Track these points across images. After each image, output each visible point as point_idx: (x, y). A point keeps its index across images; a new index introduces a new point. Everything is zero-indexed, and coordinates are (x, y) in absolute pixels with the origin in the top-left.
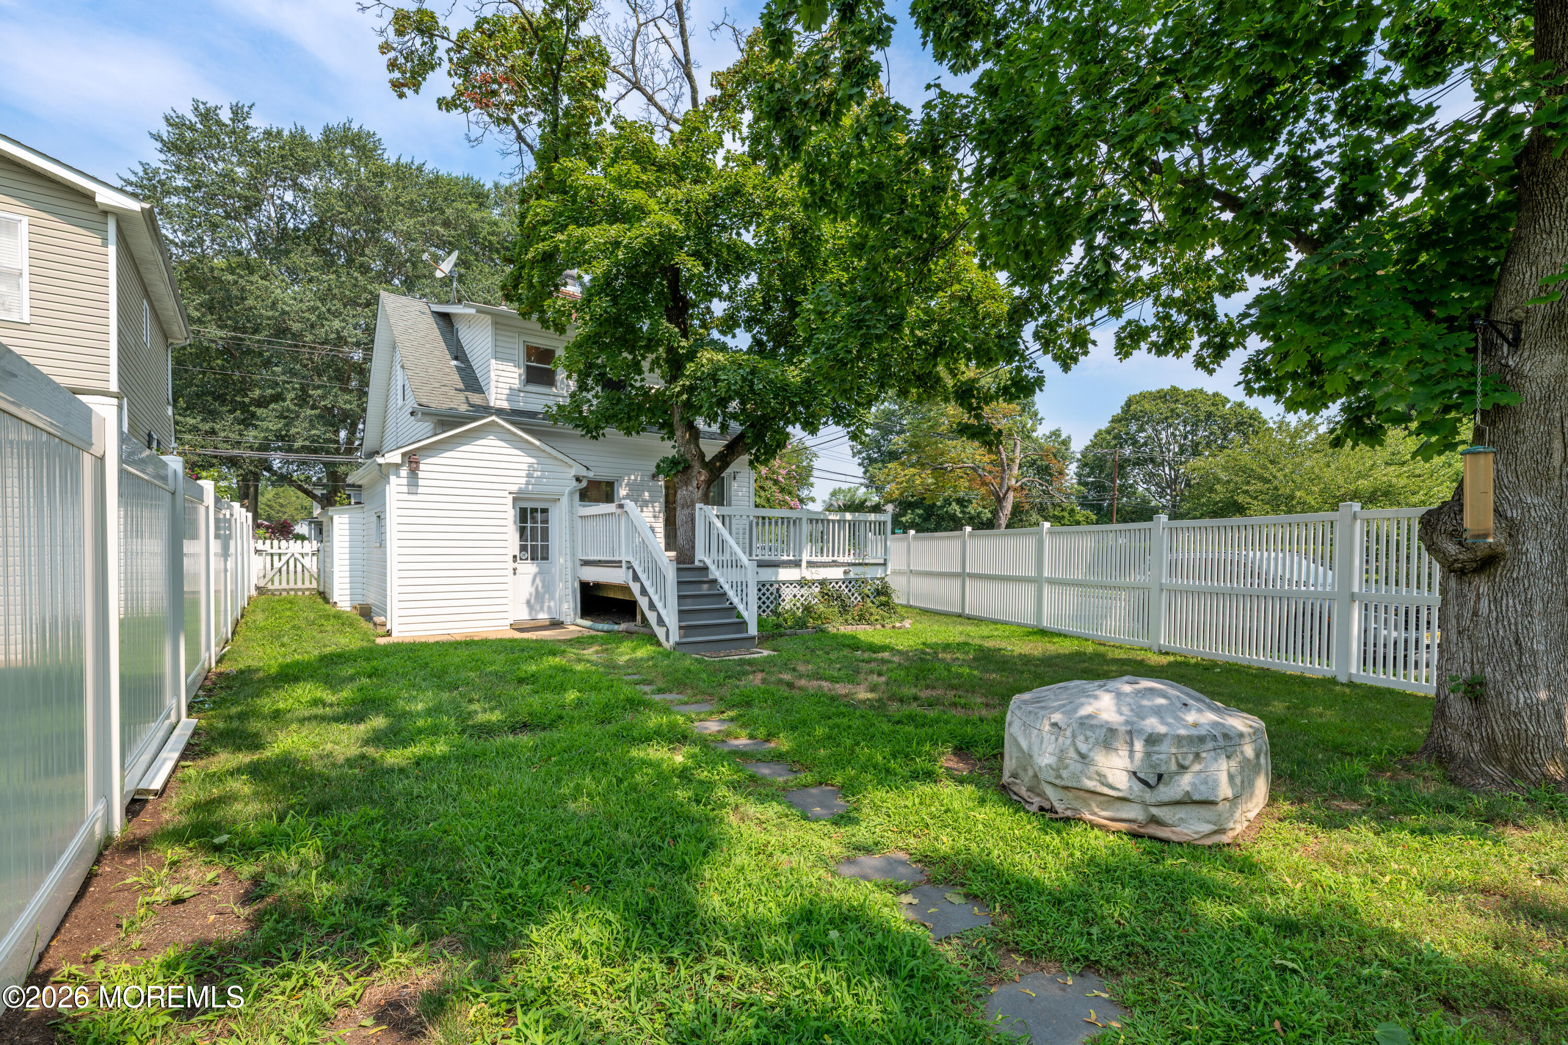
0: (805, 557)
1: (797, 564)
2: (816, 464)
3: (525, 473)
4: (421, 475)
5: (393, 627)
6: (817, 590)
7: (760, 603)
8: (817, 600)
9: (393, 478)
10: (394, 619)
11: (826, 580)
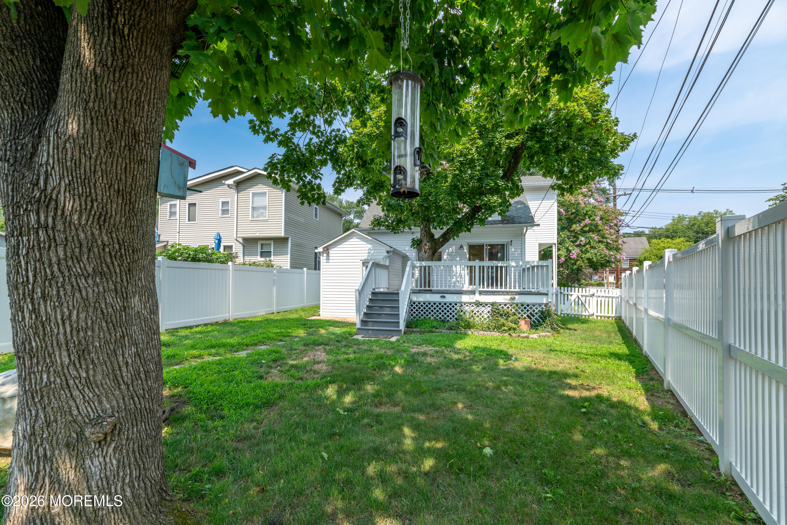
0: (478, 289)
1: (474, 293)
3: (367, 251)
4: (330, 255)
5: (321, 313)
6: (489, 309)
7: (448, 314)
8: (489, 314)
9: (321, 257)
10: (321, 310)
11: (495, 303)
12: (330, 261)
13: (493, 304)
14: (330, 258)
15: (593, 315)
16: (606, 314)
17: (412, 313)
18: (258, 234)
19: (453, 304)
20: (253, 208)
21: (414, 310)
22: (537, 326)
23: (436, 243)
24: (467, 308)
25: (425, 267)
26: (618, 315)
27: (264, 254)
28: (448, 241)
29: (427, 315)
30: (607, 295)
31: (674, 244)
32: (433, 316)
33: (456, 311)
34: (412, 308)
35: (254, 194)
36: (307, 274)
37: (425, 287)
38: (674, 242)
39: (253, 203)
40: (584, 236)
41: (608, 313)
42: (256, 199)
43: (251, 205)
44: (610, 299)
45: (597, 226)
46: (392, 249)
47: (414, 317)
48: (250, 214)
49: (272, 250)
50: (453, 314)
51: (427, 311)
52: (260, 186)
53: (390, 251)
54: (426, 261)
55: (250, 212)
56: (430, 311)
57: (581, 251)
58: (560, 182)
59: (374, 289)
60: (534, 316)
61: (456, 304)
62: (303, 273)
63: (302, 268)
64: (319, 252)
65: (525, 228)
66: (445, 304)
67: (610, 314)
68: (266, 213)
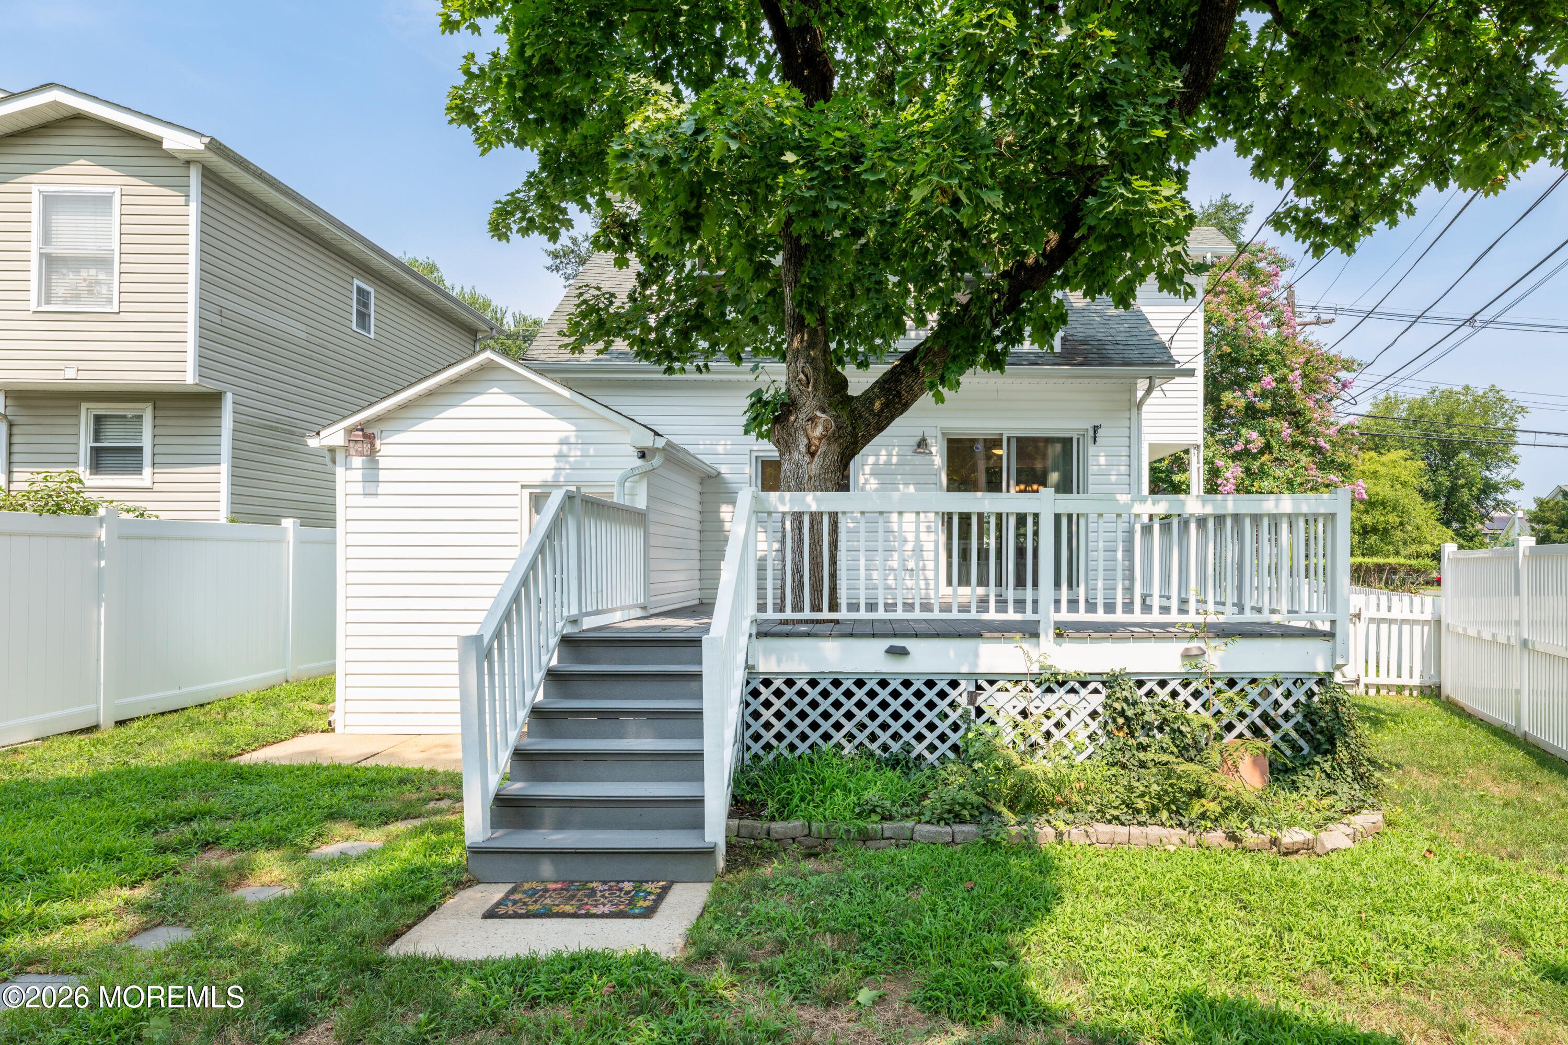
0: (1049, 616)
1: (1031, 631)
2: (1521, 422)
3: (555, 450)
4: (383, 463)
5: (337, 718)
6: (1096, 701)
7: (919, 726)
8: (1094, 725)
9: (340, 471)
10: (339, 704)
11: (1123, 675)
12: (382, 488)
13: (1111, 681)
14: (383, 475)
15: (1357, 682)
16: (1394, 680)
17: (757, 726)
18: (71, 374)
19: (942, 685)
20: (51, 263)
21: (767, 715)
22: (1294, 770)
23: (855, 416)
24: (1002, 697)
25: (816, 518)
26: (1428, 682)
27: (107, 459)
28: (905, 406)
29: (826, 737)
30: (1384, 613)
31: (1384, 464)
32: (850, 737)
33: (954, 716)
34: (756, 704)
35: (50, 201)
36: (301, 542)
37: (817, 608)
38: (1384, 459)
39: (47, 238)
40: (1254, 428)
41: (1399, 676)
42: (63, 222)
43: (35, 247)
44: (1395, 628)
45: (1290, 395)
46: (660, 443)
47: (768, 747)
48: (34, 285)
49: (146, 442)
50: (943, 727)
51: (826, 715)
52: (82, 166)
53: (655, 450)
54: (816, 489)
55: (34, 276)
56: (837, 715)
57: (1248, 471)
58: (1305, 202)
59: (574, 622)
60: (1275, 727)
61: (954, 684)
62: (281, 540)
63: (273, 519)
64: (332, 450)
65: (1143, 384)
66: (907, 684)
67: (1405, 680)
68: (109, 285)
